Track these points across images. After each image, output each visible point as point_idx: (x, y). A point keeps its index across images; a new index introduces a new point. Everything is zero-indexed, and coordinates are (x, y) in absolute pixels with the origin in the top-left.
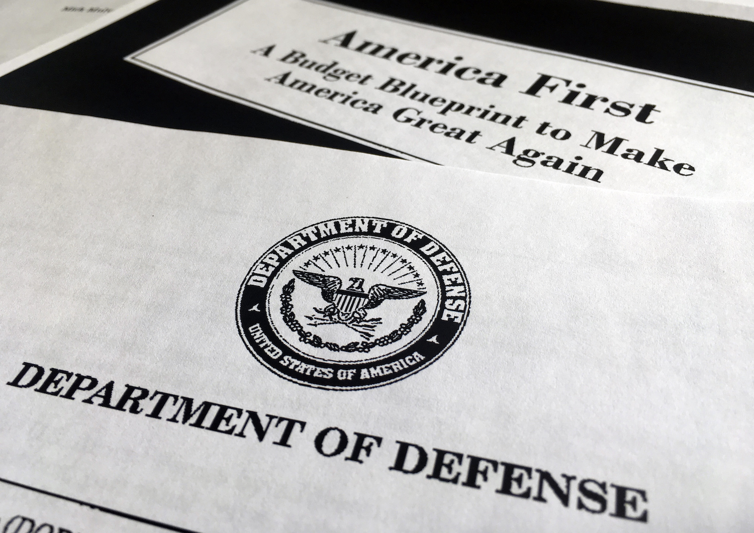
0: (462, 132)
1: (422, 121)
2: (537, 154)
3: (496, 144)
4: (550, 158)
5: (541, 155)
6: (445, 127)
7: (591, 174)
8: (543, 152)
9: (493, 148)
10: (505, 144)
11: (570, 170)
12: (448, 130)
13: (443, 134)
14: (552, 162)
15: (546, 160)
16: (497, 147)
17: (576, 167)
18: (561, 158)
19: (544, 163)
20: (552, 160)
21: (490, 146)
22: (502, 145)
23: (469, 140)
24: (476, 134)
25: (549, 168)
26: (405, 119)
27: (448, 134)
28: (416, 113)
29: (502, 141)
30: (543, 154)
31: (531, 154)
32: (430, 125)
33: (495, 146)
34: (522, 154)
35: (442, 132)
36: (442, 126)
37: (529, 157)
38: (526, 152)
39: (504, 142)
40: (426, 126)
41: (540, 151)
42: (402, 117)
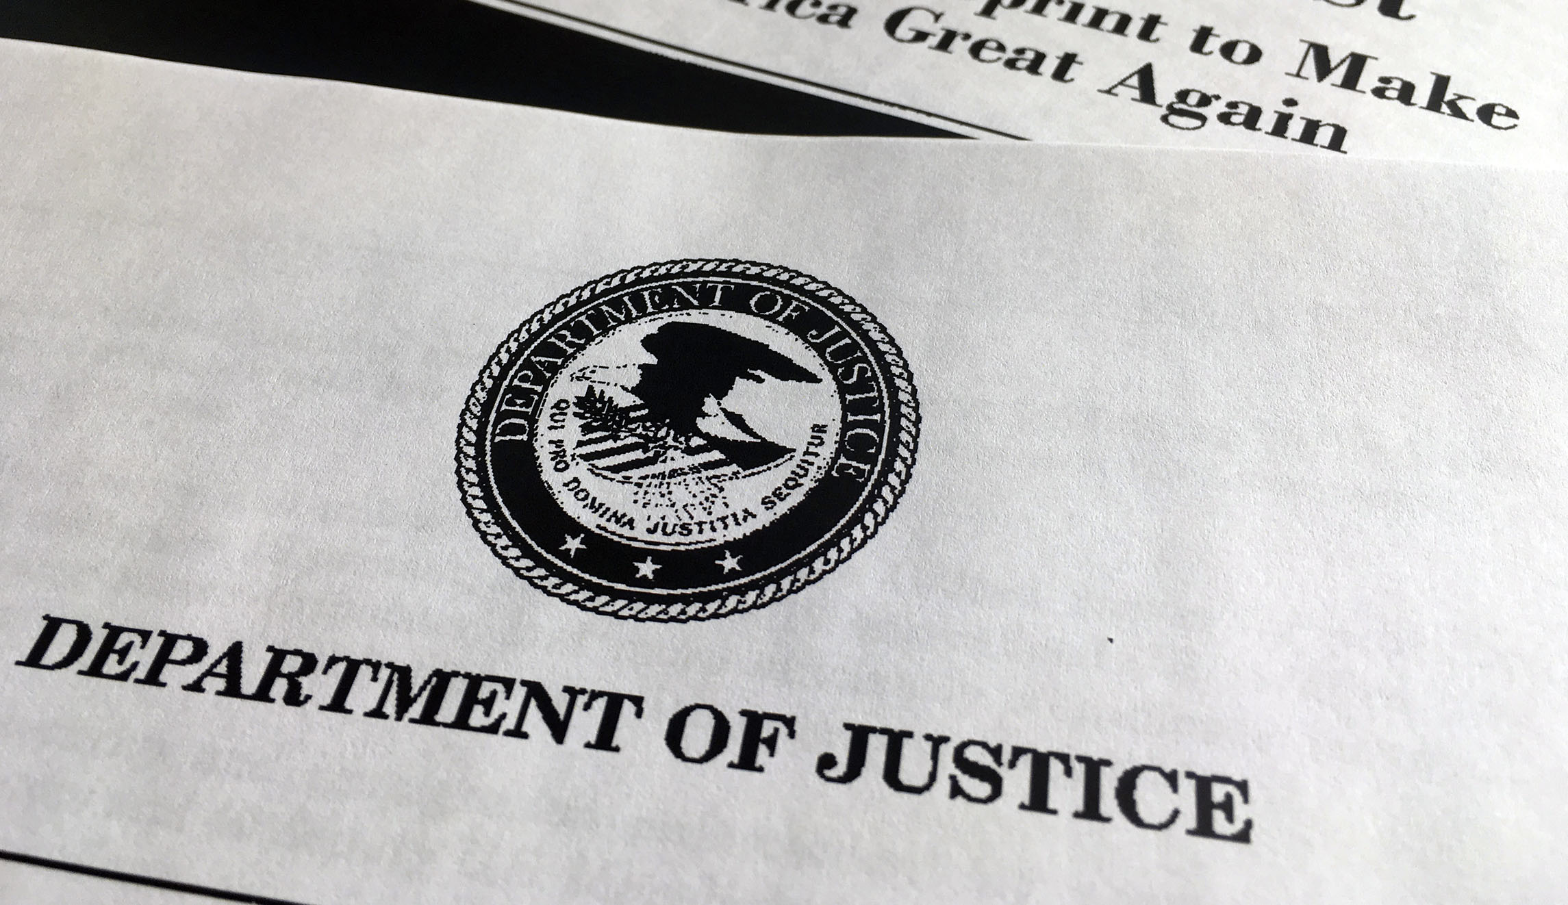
0: (1040, 58)
1: (949, 37)
2: (1205, 100)
3: (1116, 83)
4: (1233, 105)
5: (1213, 99)
6: (1001, 48)
7: (1324, 135)
8: (1216, 93)
9: (1114, 91)
10: (1135, 81)
11: (1280, 128)
12: (1010, 54)
13: (1001, 63)
14: (1241, 114)
15: (1227, 110)
16: (1120, 87)
17: (1291, 123)
18: (1256, 104)
19: (1225, 118)
20: (1238, 111)
21: (1107, 88)
22: (1129, 82)
23: (1060, 74)
24: (1068, 60)
25: (1236, 127)
26: (911, 35)
27: (1011, 64)
28: (932, 18)
29: (1127, 74)
30: (1218, 97)
31: (1193, 99)
32: (969, 43)
33: (1116, 86)
34: (1175, 100)
35: (999, 59)
36: (994, 45)
37: (1191, 106)
38: (1183, 96)
39: (1131, 76)
40: (960, 47)
41: (1210, 93)
42: (904, 30)
